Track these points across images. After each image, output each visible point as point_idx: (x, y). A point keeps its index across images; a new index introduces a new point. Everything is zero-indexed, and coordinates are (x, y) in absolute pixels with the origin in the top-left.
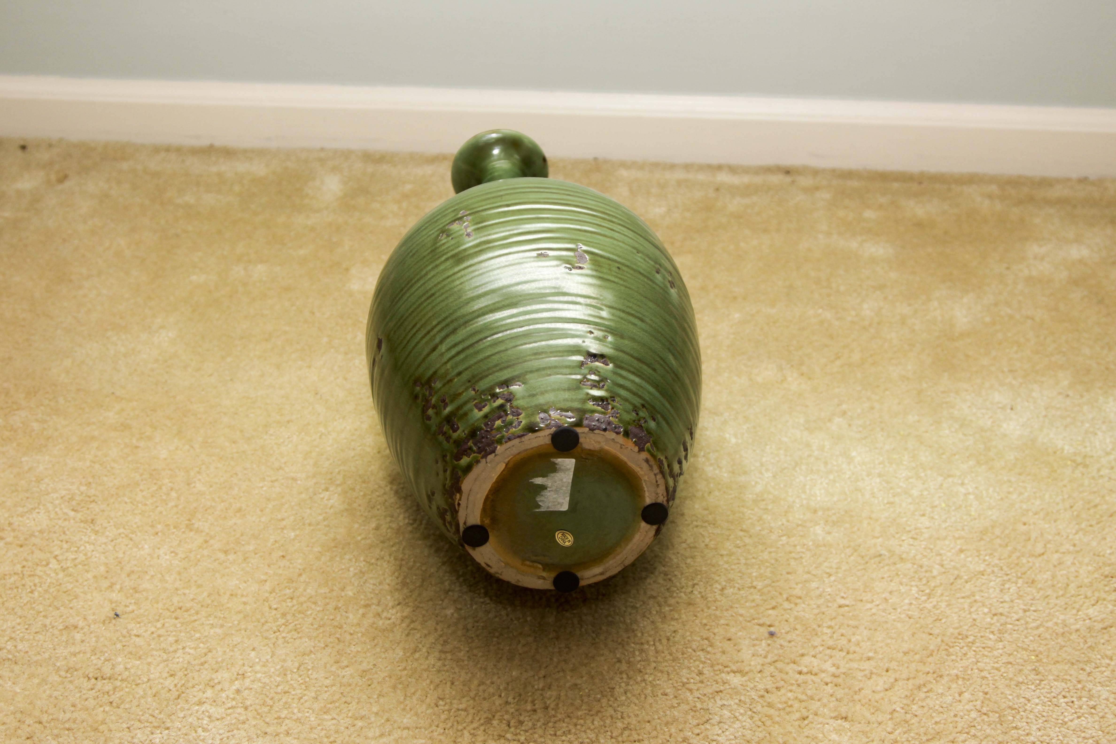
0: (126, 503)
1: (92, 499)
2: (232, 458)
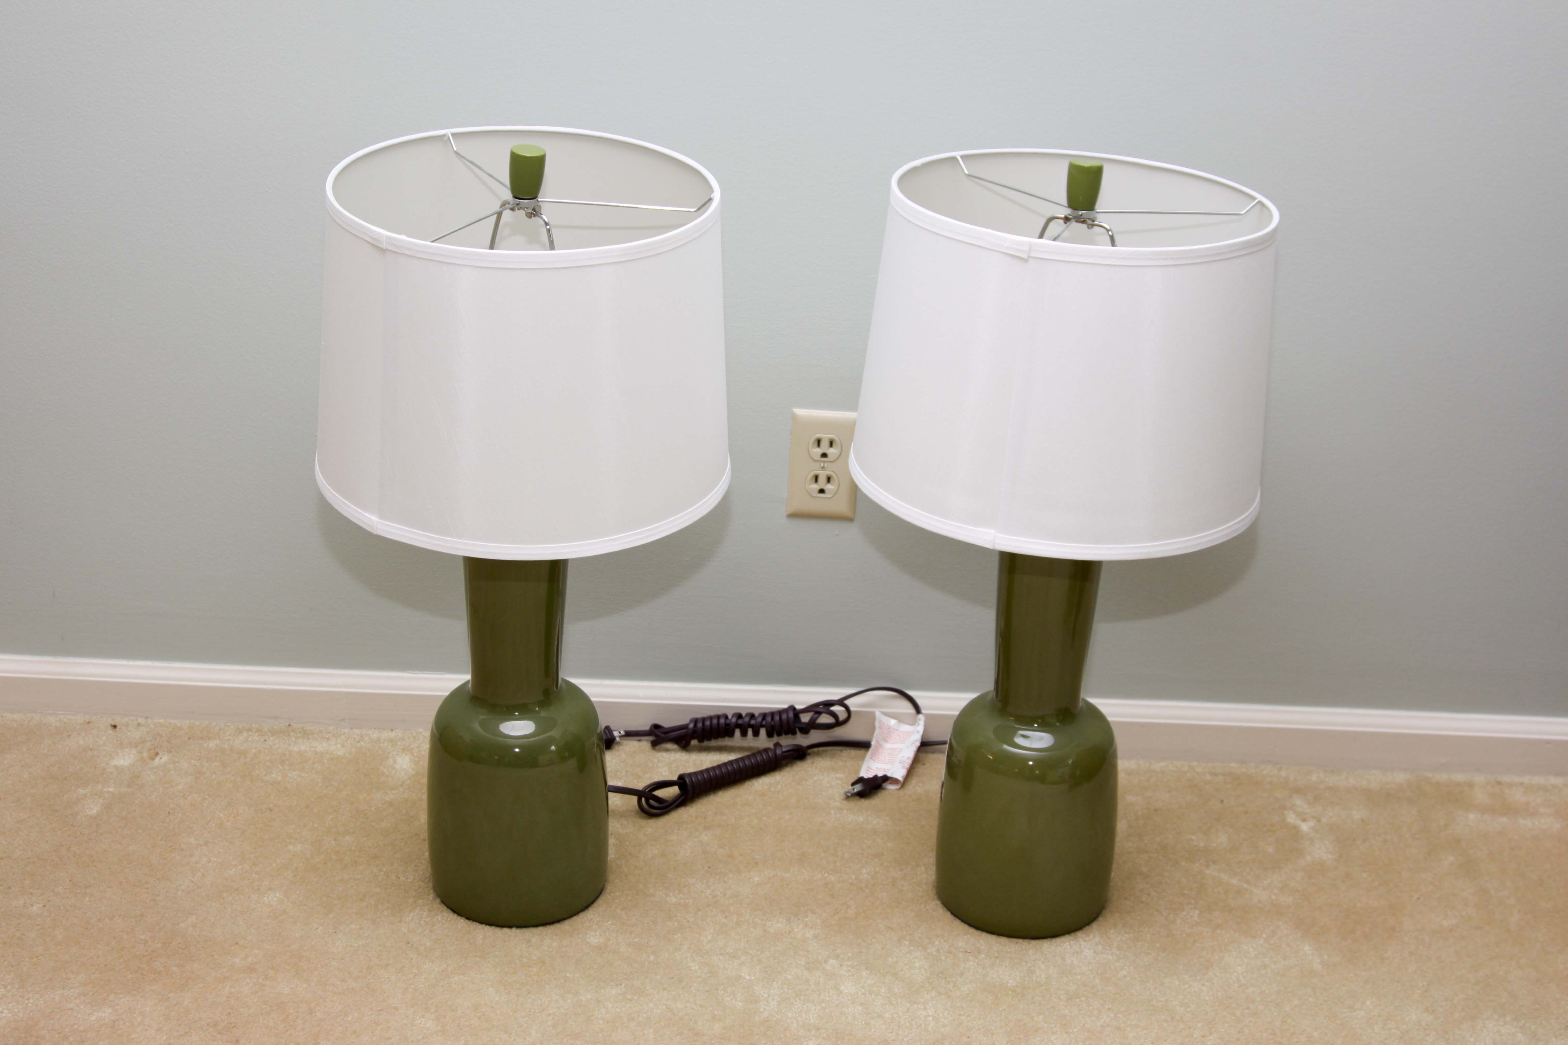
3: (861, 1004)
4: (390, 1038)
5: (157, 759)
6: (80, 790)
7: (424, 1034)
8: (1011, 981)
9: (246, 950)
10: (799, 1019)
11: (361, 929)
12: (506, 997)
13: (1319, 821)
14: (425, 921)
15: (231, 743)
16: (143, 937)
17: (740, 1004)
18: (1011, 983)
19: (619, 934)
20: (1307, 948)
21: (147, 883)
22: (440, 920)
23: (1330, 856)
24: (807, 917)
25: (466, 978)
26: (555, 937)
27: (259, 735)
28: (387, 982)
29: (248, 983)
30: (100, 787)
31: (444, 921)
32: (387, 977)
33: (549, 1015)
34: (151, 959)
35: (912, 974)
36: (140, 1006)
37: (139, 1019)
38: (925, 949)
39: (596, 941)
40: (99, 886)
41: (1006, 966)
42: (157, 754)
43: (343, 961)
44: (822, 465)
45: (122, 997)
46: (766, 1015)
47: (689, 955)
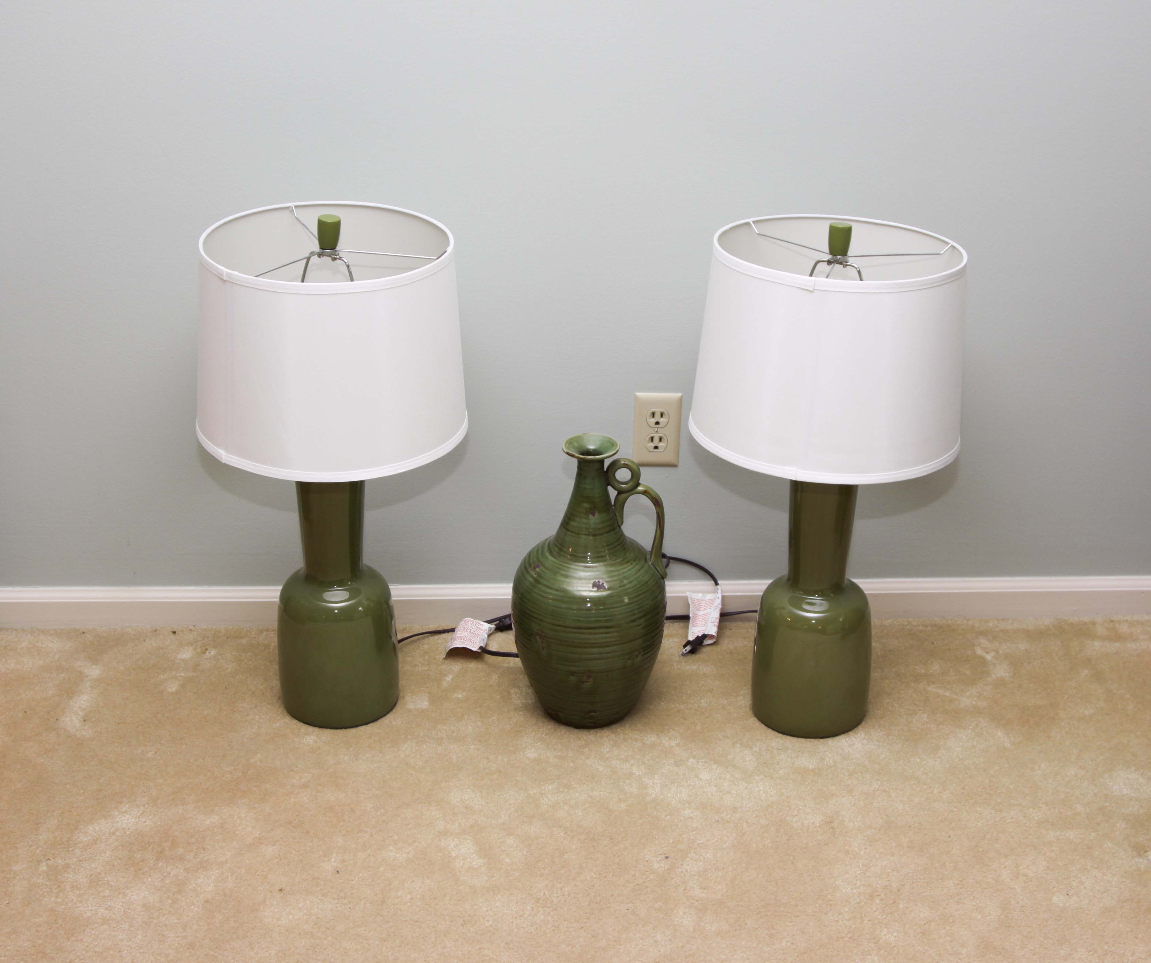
3: (715, 786)
5: (207, 653)
6: (161, 676)
8: (810, 766)
9: (299, 774)
10: (676, 797)
11: (373, 756)
12: (480, 794)
13: (997, 652)
14: (415, 749)
15: (257, 639)
16: (228, 769)
17: (635, 790)
18: (811, 767)
20: (999, 734)
23: (1007, 675)
24: (670, 733)
25: (451, 784)
29: (305, 794)
30: (174, 673)
33: (511, 804)
34: (237, 783)
35: (746, 765)
36: (237, 813)
37: (239, 821)
38: (751, 748)
40: (190, 737)
41: (806, 757)
42: (207, 649)
43: (366, 777)
44: (656, 430)
45: (223, 808)
46: (654, 795)
47: (596, 761)
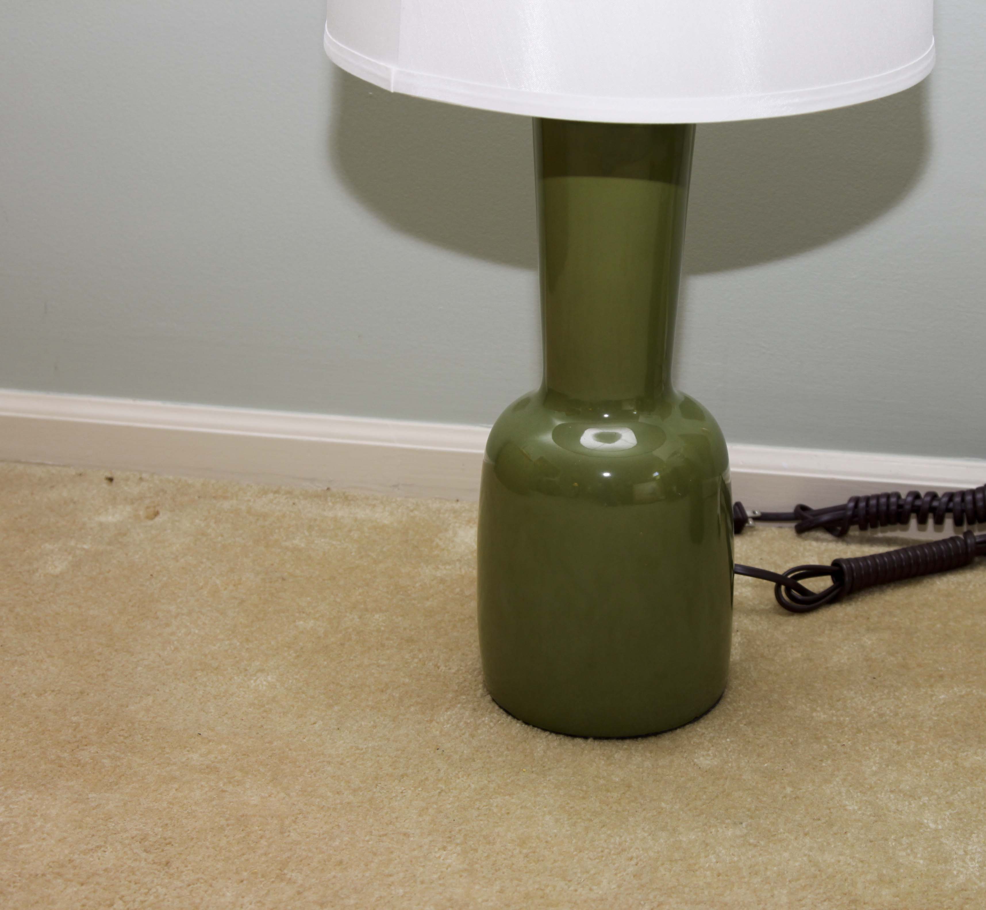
0: (208, 848)
1: (167, 841)
2: (335, 809)
4: (391, 875)
6: (47, 545)
7: (442, 872)
9: (211, 743)
11: (375, 727)
12: (568, 828)
14: (466, 722)
15: (251, 504)
16: (74, 719)
17: (921, 862)
19: (741, 756)
21: (100, 654)
22: (486, 721)
25: (513, 801)
26: (648, 755)
27: (287, 498)
28: (399, 798)
29: (202, 786)
30: (72, 543)
31: (492, 724)
32: (401, 791)
33: (631, 859)
34: (78, 747)
36: (44, 807)
37: (39, 824)
39: (708, 762)
40: (37, 654)
42: (157, 514)
43: (342, 766)
45: (23, 791)
46: (962, 878)
47: (843, 790)
